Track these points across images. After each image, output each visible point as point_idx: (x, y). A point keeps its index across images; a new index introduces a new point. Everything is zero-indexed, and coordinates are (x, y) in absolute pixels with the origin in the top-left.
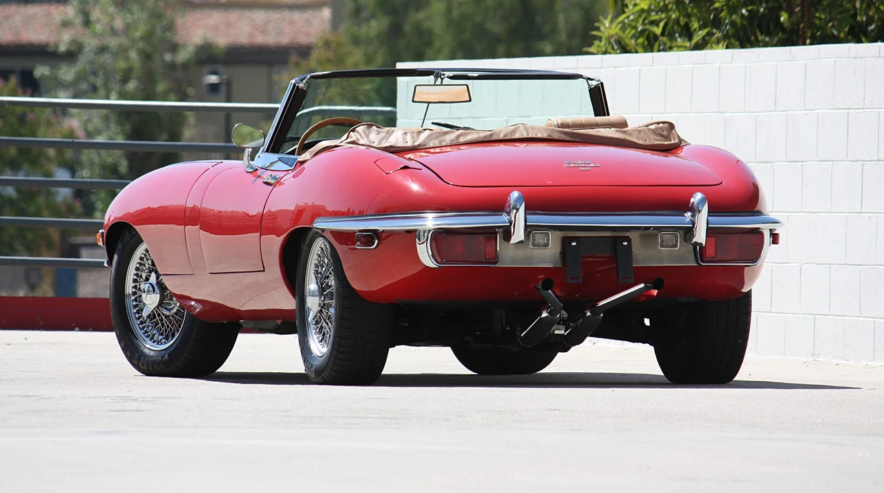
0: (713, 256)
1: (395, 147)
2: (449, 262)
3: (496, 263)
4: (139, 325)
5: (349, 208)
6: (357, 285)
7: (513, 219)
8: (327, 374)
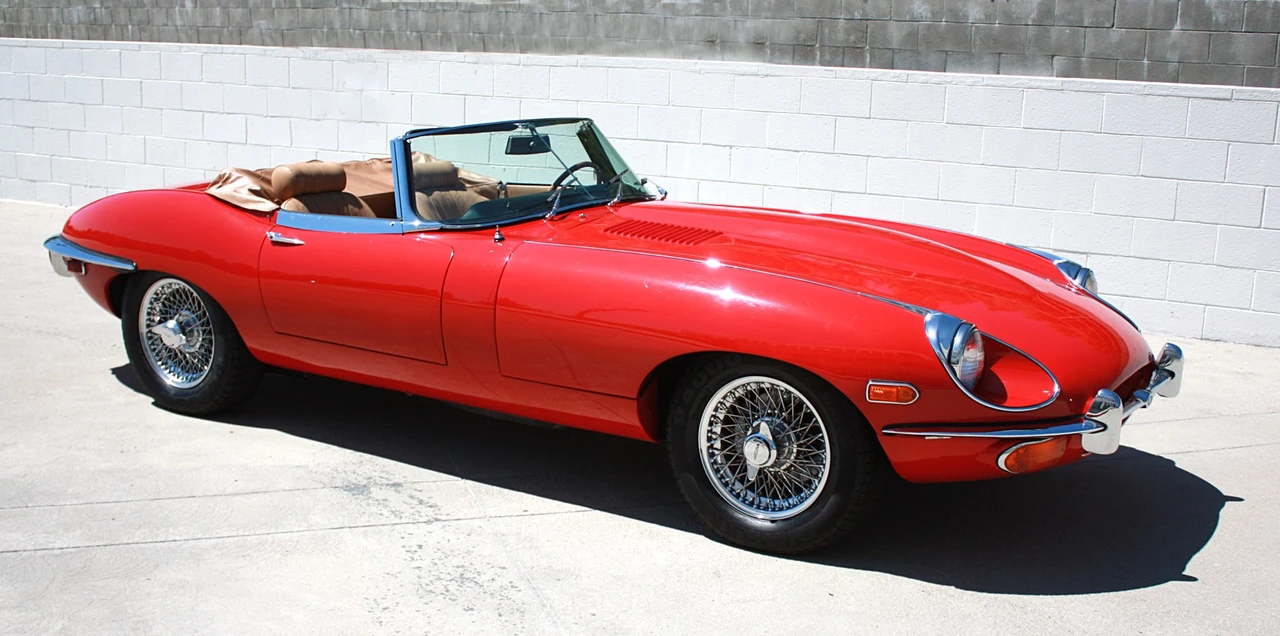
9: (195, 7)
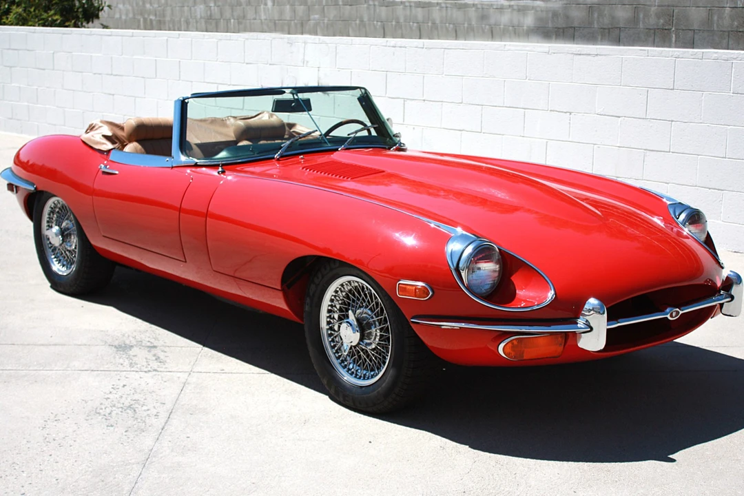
9: (274, 5)
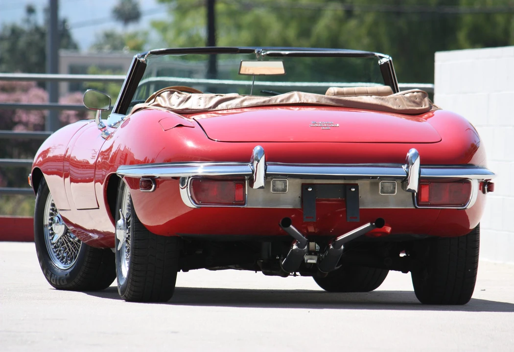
0: (427, 200)
1: (189, 109)
2: (204, 203)
3: (244, 204)
4: (53, 249)
5: (146, 158)
6: (144, 221)
7: (255, 169)
8: (128, 293)
